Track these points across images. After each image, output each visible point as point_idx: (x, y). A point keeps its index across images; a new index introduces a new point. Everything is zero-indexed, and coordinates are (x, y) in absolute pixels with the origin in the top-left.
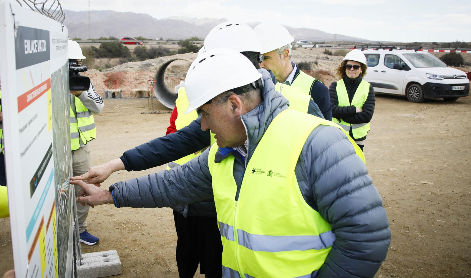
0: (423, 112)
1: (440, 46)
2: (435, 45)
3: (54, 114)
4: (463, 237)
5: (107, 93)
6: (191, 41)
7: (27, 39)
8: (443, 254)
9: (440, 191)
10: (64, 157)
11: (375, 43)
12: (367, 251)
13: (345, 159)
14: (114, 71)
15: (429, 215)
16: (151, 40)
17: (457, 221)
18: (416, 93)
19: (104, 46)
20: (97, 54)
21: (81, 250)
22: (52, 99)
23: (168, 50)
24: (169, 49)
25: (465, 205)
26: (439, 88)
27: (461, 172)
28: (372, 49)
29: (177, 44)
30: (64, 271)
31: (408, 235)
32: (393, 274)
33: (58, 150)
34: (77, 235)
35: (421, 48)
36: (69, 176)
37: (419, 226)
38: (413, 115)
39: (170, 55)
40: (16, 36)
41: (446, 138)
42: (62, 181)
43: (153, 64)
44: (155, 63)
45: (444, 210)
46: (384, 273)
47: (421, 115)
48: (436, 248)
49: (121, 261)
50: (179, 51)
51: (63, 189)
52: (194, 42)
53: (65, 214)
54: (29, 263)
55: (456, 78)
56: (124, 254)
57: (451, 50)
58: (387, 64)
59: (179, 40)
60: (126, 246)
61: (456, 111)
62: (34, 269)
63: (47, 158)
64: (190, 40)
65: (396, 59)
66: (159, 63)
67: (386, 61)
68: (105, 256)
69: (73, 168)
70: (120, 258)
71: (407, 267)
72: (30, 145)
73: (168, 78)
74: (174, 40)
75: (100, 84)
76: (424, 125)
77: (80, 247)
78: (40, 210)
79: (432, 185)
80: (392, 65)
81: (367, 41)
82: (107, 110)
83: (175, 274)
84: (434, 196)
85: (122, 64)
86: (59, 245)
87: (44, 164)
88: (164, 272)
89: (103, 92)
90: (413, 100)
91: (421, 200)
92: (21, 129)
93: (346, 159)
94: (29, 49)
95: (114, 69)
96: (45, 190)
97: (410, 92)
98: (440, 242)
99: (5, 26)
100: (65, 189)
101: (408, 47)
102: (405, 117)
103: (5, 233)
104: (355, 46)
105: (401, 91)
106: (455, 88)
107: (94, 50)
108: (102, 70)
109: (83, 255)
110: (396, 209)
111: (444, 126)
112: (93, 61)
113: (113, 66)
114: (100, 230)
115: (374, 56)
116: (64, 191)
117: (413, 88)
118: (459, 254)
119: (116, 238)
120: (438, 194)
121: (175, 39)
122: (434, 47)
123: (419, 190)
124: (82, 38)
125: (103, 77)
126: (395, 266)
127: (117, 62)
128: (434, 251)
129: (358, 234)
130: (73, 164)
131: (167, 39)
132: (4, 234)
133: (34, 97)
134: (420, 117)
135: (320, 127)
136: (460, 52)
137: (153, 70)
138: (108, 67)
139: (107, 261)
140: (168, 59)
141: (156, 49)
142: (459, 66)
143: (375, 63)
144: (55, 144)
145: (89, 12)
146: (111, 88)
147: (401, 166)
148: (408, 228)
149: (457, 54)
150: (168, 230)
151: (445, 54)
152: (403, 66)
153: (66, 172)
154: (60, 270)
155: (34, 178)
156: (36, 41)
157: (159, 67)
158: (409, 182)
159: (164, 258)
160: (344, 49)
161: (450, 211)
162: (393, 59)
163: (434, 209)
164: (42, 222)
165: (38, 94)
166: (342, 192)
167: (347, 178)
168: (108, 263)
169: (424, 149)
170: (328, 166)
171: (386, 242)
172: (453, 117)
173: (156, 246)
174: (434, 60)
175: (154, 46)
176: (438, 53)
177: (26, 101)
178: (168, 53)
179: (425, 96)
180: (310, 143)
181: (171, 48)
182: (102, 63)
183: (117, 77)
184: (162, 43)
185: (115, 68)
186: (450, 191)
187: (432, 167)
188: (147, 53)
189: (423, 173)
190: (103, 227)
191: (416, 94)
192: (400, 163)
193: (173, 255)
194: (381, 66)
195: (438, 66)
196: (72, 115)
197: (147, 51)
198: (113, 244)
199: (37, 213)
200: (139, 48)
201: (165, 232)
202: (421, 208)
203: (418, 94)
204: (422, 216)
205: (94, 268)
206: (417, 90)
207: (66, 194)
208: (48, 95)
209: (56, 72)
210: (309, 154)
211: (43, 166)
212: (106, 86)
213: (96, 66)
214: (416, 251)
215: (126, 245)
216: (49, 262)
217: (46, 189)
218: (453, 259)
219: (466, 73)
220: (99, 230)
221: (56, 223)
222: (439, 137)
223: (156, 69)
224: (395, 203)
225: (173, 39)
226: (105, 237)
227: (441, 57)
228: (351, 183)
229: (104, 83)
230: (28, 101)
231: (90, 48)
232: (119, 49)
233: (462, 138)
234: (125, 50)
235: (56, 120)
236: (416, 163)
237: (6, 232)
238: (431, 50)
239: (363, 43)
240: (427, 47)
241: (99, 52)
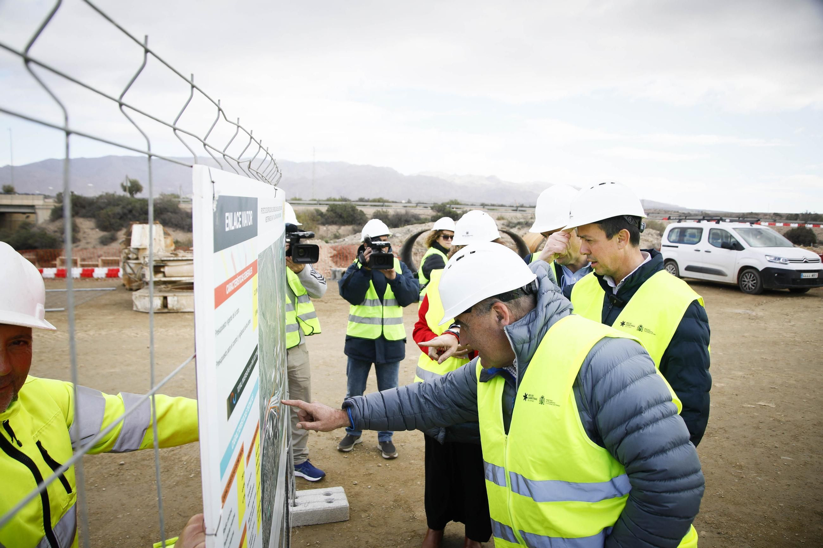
0: (761, 307)
1: (784, 218)
2: (778, 217)
3: (262, 306)
4: (818, 482)
5: (334, 272)
6: (448, 206)
7: (229, 212)
8: (790, 504)
9: (785, 416)
10: (274, 362)
11: (697, 213)
12: (669, 505)
13: (636, 383)
14: (345, 244)
15: (770, 449)
16: (396, 202)
17: (809, 459)
18: (752, 281)
19: (333, 209)
20: (323, 220)
21: (295, 487)
22: (259, 286)
23: (418, 217)
24: (419, 215)
25: (821, 436)
26: (783, 274)
27: (814, 391)
28: (693, 221)
29: (430, 208)
30: (271, 516)
31: (741, 476)
32: (720, 530)
33: (265, 354)
34: (290, 465)
35: (759, 220)
36: (280, 387)
37: (757, 464)
38: (748, 311)
39: (420, 223)
40: (215, 209)
41: (793, 343)
42: (270, 395)
43: (398, 235)
44: (400, 233)
45: (791, 443)
46: (708, 529)
47: (759, 312)
48: (779, 495)
49: (350, 503)
50: (433, 219)
51: (272, 405)
52: (453, 206)
53: (273, 439)
54: (222, 507)
55: (806, 262)
56: (353, 493)
57: (799, 224)
58: (713, 242)
59: (433, 203)
60: (356, 482)
61: (807, 307)
62: (230, 515)
63: (251, 366)
64: (448, 204)
65: (724, 234)
66: (406, 234)
67: (711, 236)
68: (328, 494)
69: (288, 373)
70: (348, 498)
71: (739, 521)
72: (229, 350)
73: (417, 253)
74: (426, 204)
75: (325, 260)
76: (762, 324)
77: (295, 481)
78: (239, 436)
79: (774, 408)
80: (719, 242)
81: (686, 209)
82: (334, 296)
83: (422, 521)
84: (776, 424)
85: (355, 233)
86: (263, 482)
87: (246, 374)
88: (407, 519)
89: (329, 271)
90: (748, 290)
91: (758, 428)
92: (217, 329)
93: (638, 384)
94: (230, 224)
95: (344, 240)
96: (246, 408)
97: (743, 279)
98: (786, 487)
99: (202, 198)
100: (275, 405)
101: (741, 219)
102: (737, 314)
103: (193, 459)
104: (670, 217)
105: (731, 277)
106: (805, 276)
107: (319, 215)
108: (329, 241)
109: (298, 493)
110: (723, 440)
111: (790, 327)
112: (317, 229)
113: (344, 236)
114: (322, 459)
115: (695, 231)
116: (273, 408)
117: (748, 275)
118: (813, 506)
119: (343, 471)
120: (783, 420)
121: (427, 202)
122: (776, 219)
123: (756, 414)
124: (303, 198)
125: (330, 251)
126: (723, 520)
127: (350, 231)
128: (777, 500)
129: (655, 482)
130: (288, 368)
131: (417, 202)
132: (192, 461)
133: (236, 287)
134: (757, 315)
135: (604, 341)
136: (811, 226)
137: (397, 243)
138: (337, 237)
139: (330, 502)
140: (417, 229)
141: (402, 215)
142: (810, 246)
143: (696, 240)
144: (261, 346)
145: (314, 163)
146: (341, 265)
147: (732, 380)
148: (741, 467)
149: (807, 230)
150: (413, 461)
151: (791, 229)
152: (734, 244)
153: (277, 382)
154: (264, 515)
155: (233, 393)
156: (240, 213)
157: (406, 239)
158: (742, 403)
159: (408, 499)
160: (654, 220)
161: (799, 444)
162: (720, 234)
163: (776, 442)
164: (242, 450)
165: (241, 282)
166: (632, 427)
167: (638, 409)
168: (331, 505)
169: (763, 358)
170: (612, 392)
171: (696, 491)
172: (802, 314)
173: (397, 483)
174: (775, 238)
175: (398, 210)
176: (781, 227)
177: (226, 293)
178: (418, 220)
179: (764, 286)
180: (590, 362)
181: (422, 214)
182: (329, 232)
183: (348, 251)
184: (410, 207)
185: (346, 240)
186: (799, 417)
187: (773, 383)
188: (389, 220)
189: (762, 391)
190: (325, 455)
191: (752, 283)
192: (730, 376)
193: (419, 497)
194: (704, 244)
195: (781, 245)
196: (288, 301)
197: (389, 217)
198: (339, 479)
199: (235, 440)
200: (379, 214)
201: (410, 463)
202: (759, 440)
203: (754, 283)
204: (760, 450)
205: (311, 512)
206: (753, 277)
207: (275, 411)
208: (254, 282)
209: (265, 251)
210: (589, 376)
211: (245, 377)
212: (334, 262)
213: (320, 235)
214: (752, 499)
215: (356, 480)
216: (249, 504)
217: (248, 407)
218: (804, 513)
219: (820, 256)
220: (319, 458)
221: (260, 451)
222: (783, 342)
223: (401, 242)
224: (723, 431)
225: (425, 202)
226: (328, 468)
227: (785, 232)
228: (643, 414)
229: (331, 259)
230: (227, 293)
231: (314, 211)
232: (352, 213)
233: (815, 344)
234: (359, 215)
235: (264, 315)
236: (751, 377)
237: (195, 457)
238: (772, 223)
239: (680, 211)
240: (766, 219)
241: (326, 217)
